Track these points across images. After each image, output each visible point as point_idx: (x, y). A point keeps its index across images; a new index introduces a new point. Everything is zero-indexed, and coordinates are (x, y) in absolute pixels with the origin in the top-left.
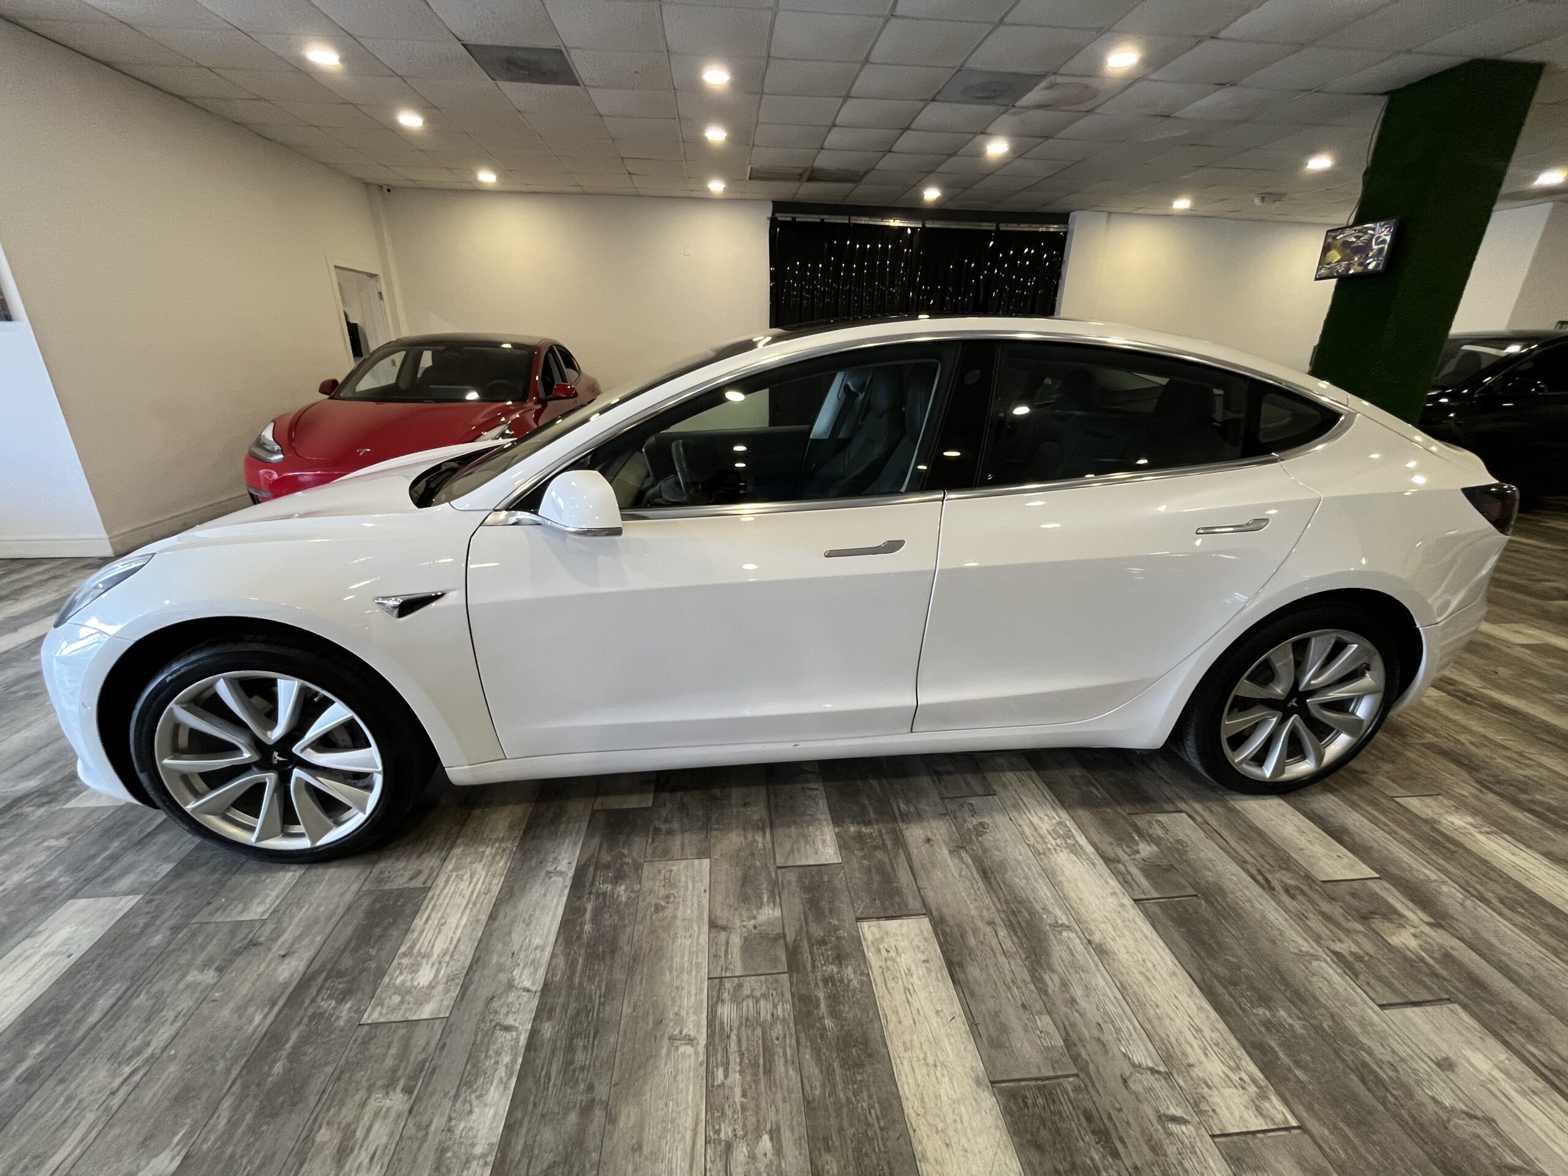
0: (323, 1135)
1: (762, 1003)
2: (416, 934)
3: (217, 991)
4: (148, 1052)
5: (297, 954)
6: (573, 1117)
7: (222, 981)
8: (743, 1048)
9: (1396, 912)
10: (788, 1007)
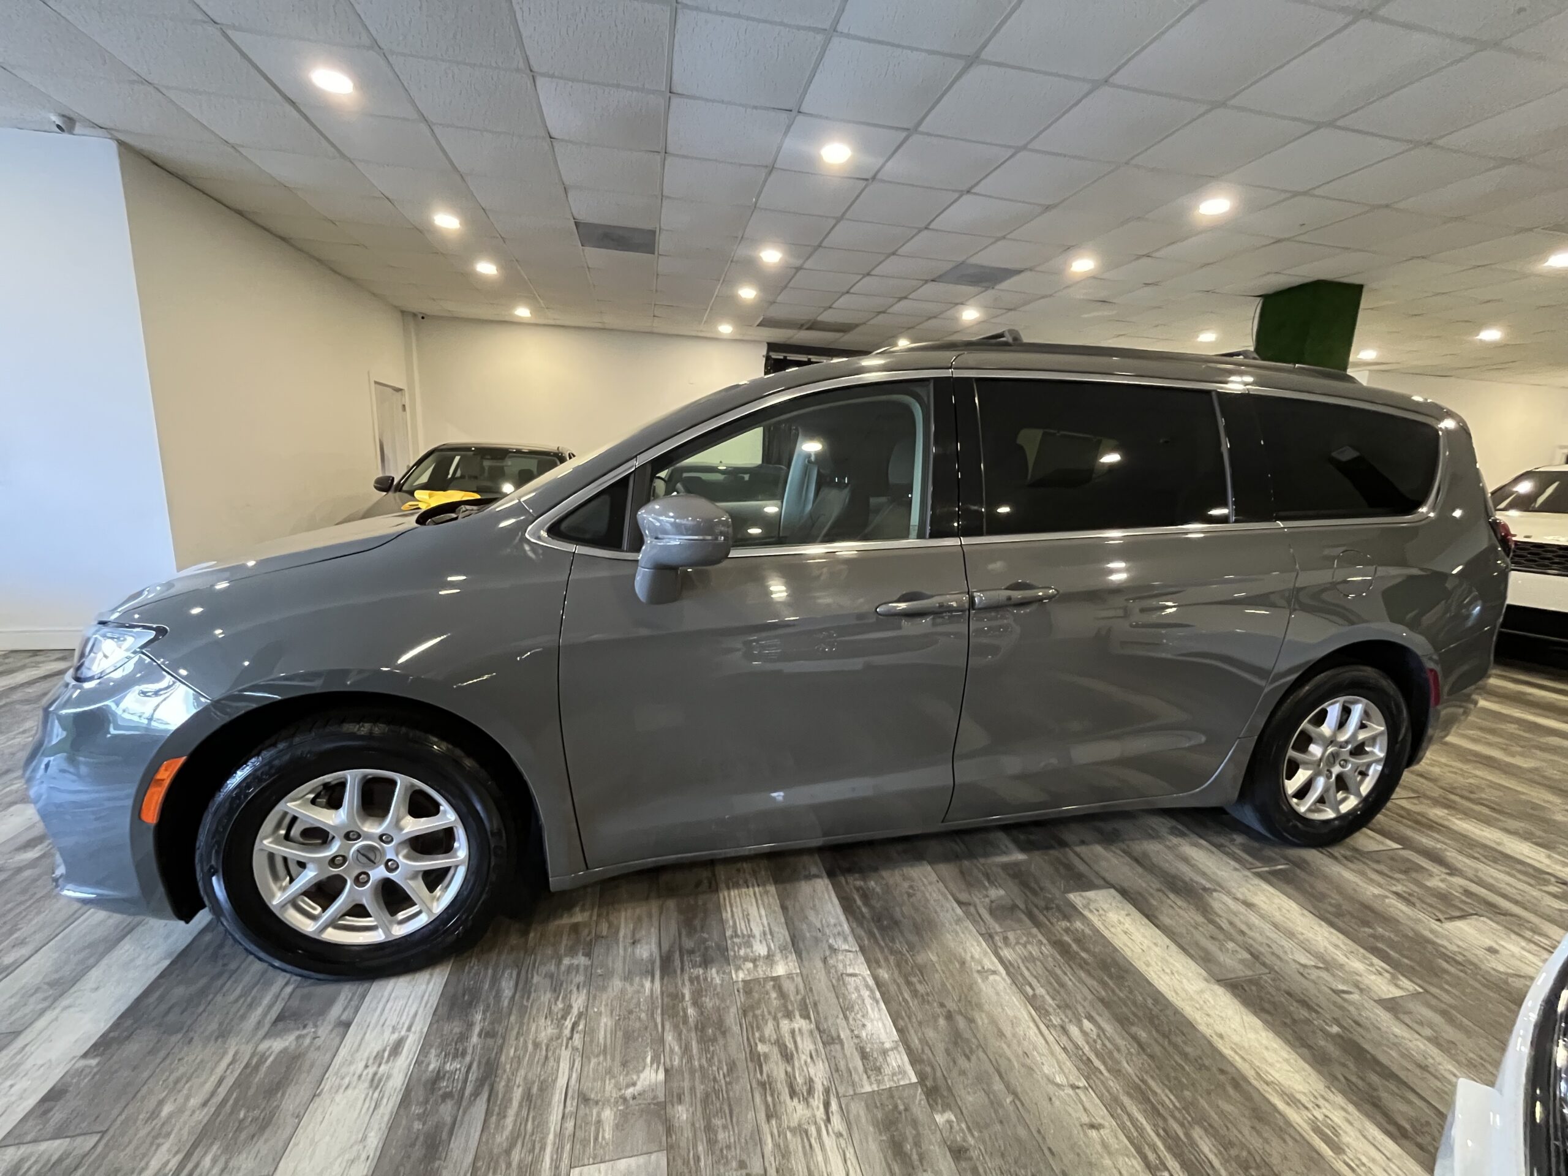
0: (761, 1048)
1: (1029, 947)
2: (731, 923)
3: (596, 968)
4: (575, 1011)
5: (644, 941)
6: (942, 1022)
7: (596, 963)
8: (1035, 973)
9: (1423, 868)
10: (1049, 947)
